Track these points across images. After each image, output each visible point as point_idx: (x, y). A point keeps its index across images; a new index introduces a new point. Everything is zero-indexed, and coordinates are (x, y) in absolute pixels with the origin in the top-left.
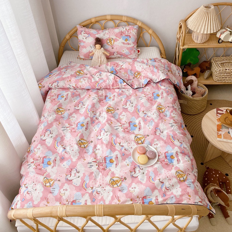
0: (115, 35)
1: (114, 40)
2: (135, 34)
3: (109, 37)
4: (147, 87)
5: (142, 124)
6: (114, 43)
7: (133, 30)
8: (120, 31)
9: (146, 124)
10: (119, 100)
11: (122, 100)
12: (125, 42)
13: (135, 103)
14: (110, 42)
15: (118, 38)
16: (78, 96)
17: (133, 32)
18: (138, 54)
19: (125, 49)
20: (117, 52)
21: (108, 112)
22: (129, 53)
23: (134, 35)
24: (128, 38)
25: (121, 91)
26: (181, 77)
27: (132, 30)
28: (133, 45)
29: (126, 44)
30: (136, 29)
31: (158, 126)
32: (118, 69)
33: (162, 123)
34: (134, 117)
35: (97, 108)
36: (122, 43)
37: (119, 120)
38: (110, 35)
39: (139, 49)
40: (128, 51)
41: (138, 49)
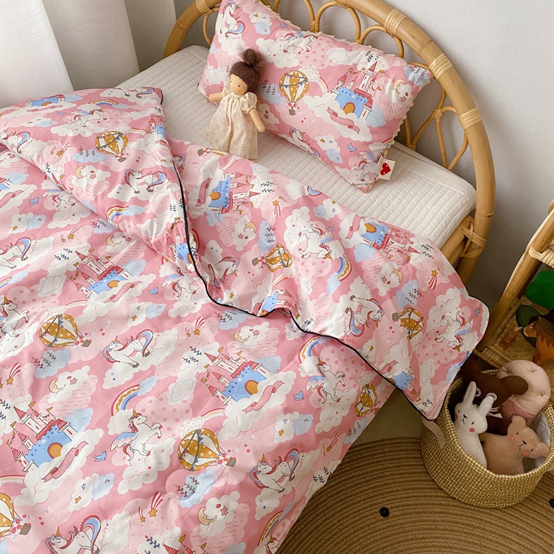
0: (321, 72)
1: (307, 87)
2: (394, 99)
3: (298, 67)
4: (265, 326)
5: (79, 461)
6: (302, 96)
7: (399, 81)
8: (350, 64)
9: (85, 471)
10: (124, 312)
11: (134, 318)
12: (341, 114)
13: (156, 359)
14: (294, 86)
15: (322, 86)
16: (44, 217)
17: (391, 88)
18: (381, 177)
19: (333, 139)
20: (302, 134)
21: (47, 332)
22: (340, 158)
23: (388, 103)
24: (360, 103)
25: (169, 282)
26: (460, 355)
27: (390, 80)
28: (369, 138)
29: (342, 121)
30: (412, 83)
31: (106, 518)
32: (239, 196)
33: (131, 513)
34: (91, 411)
35: (40, 295)
36: (329, 110)
37: (43, 385)
38: (301, 62)
39: (391, 164)
40: (338, 150)
41: (386, 161)
